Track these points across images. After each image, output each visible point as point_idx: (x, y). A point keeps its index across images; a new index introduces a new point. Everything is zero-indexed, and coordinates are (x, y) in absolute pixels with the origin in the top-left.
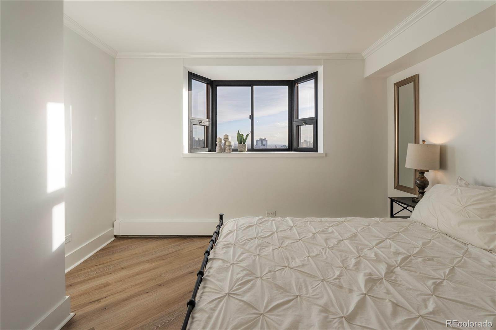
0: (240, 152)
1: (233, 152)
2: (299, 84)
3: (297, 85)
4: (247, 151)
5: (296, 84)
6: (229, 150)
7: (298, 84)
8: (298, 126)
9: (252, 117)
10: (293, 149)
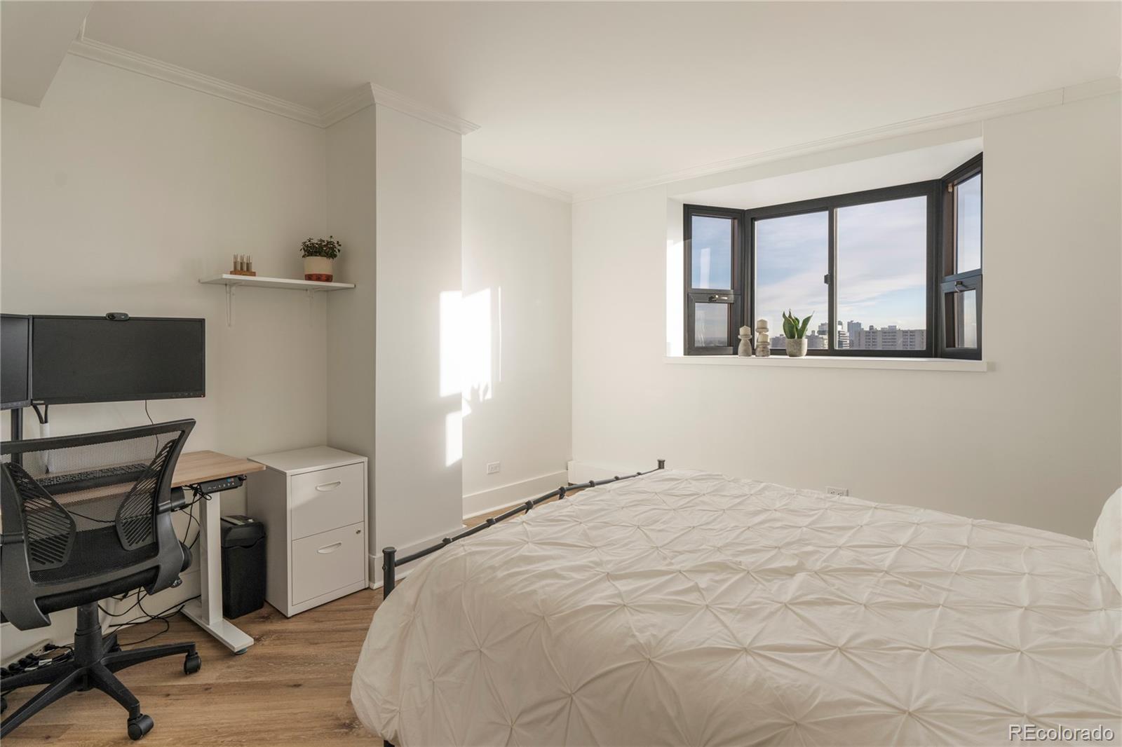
0: (791, 356)
1: (771, 356)
2: (957, 185)
3: (950, 190)
4: (807, 355)
5: (947, 187)
6: (763, 351)
7: (953, 186)
8: (952, 293)
9: (830, 279)
10: (939, 351)
